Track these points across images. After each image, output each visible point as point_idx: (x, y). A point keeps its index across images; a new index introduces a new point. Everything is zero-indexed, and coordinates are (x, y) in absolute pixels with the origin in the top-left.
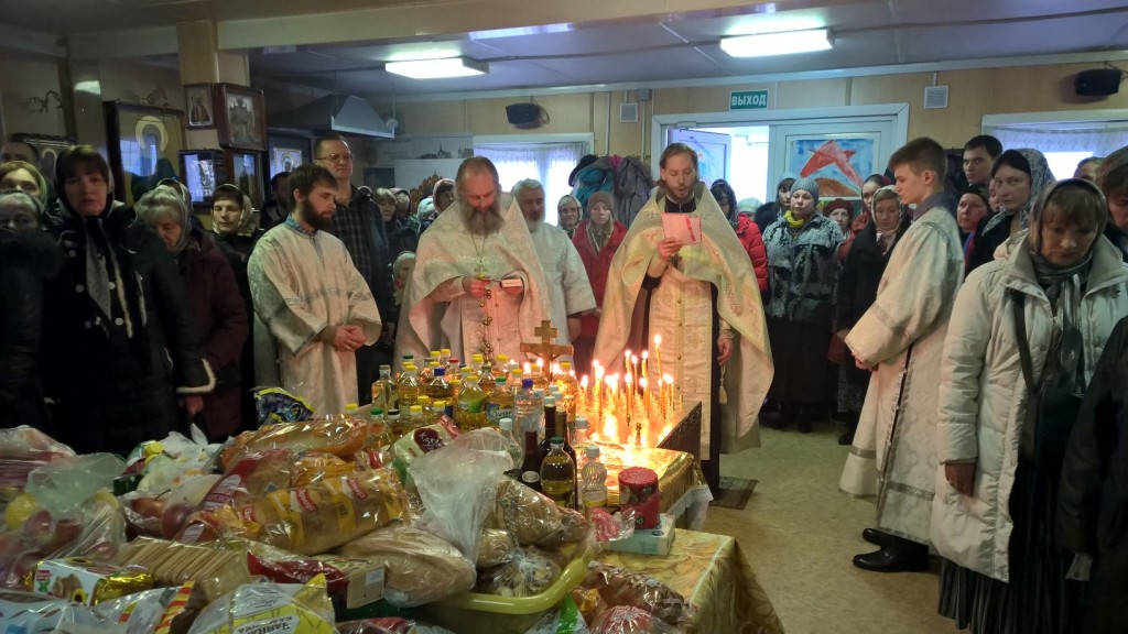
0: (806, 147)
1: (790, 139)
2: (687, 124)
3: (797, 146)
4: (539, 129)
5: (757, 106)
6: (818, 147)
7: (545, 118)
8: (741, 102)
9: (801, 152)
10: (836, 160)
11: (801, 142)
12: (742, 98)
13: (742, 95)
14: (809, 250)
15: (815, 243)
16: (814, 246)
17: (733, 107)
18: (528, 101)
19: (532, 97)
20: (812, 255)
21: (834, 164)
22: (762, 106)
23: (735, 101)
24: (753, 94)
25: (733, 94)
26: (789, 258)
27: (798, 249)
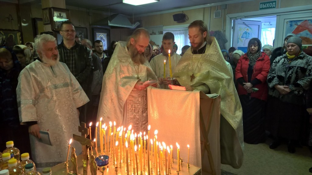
0: (293, 24)
1: (286, 21)
2: (241, 17)
3: (289, 23)
4: (185, 23)
5: (271, 8)
6: (299, 23)
7: (187, 18)
8: (264, 6)
9: (291, 25)
10: (308, 29)
11: (291, 21)
12: (265, 5)
13: (264, 3)
14: (296, 69)
15: (299, 66)
16: (298, 67)
17: (260, 9)
18: (181, 13)
19: (183, 11)
20: (297, 71)
21: (307, 30)
22: (274, 7)
23: (261, 6)
24: (269, 2)
25: (261, 3)
26: (285, 72)
27: (290, 68)
